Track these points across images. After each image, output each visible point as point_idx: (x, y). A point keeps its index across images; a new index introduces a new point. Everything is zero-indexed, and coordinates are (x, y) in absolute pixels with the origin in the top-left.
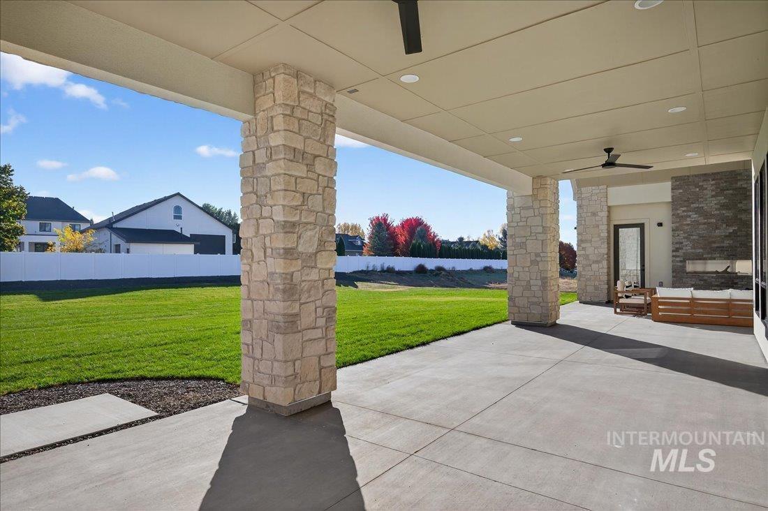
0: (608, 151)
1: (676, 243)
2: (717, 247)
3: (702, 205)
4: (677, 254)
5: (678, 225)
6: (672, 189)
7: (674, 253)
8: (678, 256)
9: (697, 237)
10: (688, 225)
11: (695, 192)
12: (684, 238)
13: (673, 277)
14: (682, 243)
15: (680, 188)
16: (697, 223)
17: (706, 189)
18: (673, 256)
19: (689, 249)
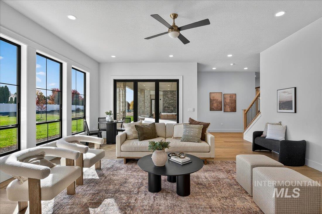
16: (167, 100)
19: (166, 105)
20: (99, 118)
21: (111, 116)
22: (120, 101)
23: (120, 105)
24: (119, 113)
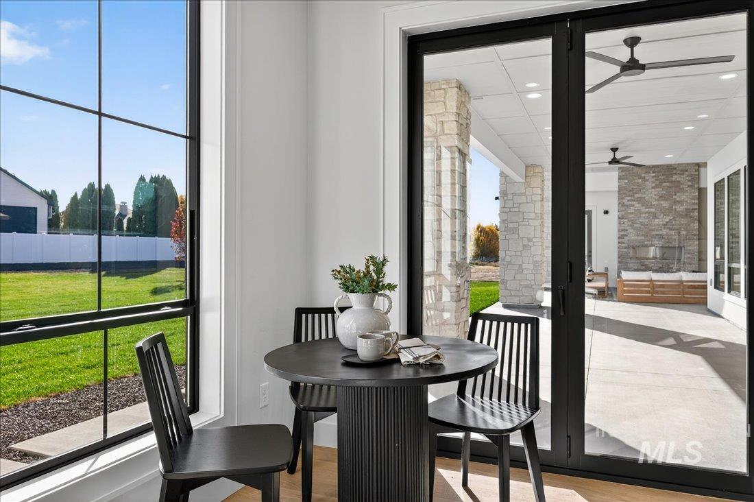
0: (614, 150)
1: (622, 230)
2: (656, 235)
3: (644, 196)
4: (623, 240)
5: (623, 213)
6: (619, 179)
7: (620, 240)
8: (624, 243)
9: (640, 226)
10: (632, 213)
11: (638, 183)
12: (629, 225)
13: (619, 262)
14: (627, 230)
15: (626, 179)
16: (639, 212)
17: (648, 180)
18: (619, 243)
19: (632, 236)
20: (300, 312)
21: (380, 303)
22: (439, 206)
23: (440, 230)
24: (437, 273)
